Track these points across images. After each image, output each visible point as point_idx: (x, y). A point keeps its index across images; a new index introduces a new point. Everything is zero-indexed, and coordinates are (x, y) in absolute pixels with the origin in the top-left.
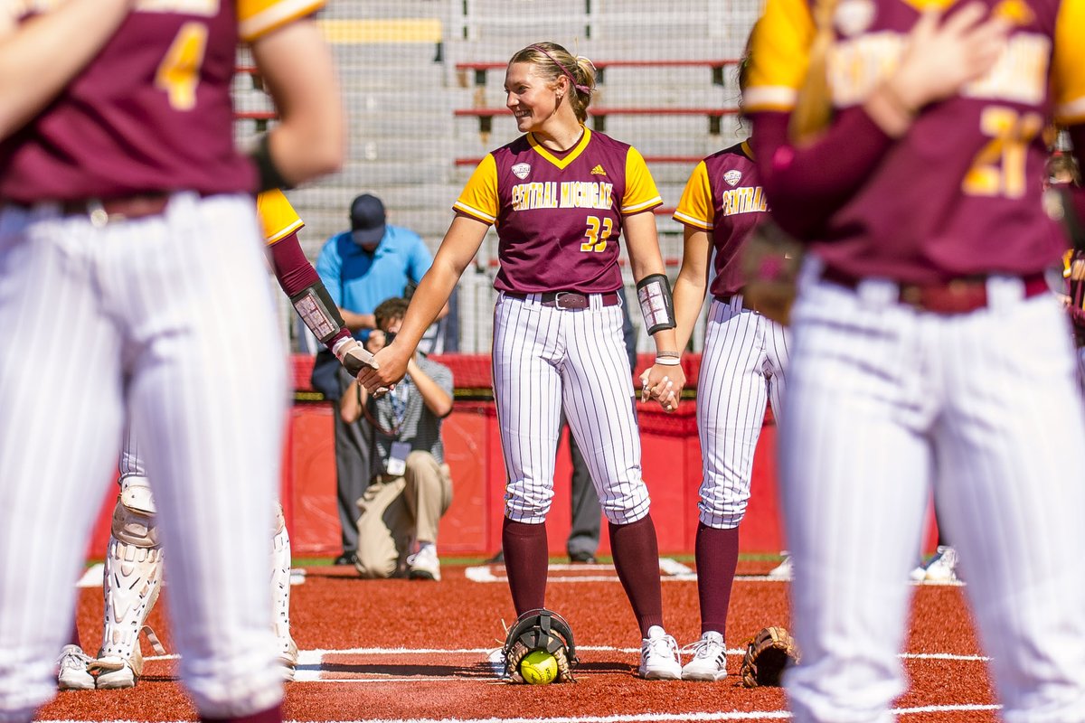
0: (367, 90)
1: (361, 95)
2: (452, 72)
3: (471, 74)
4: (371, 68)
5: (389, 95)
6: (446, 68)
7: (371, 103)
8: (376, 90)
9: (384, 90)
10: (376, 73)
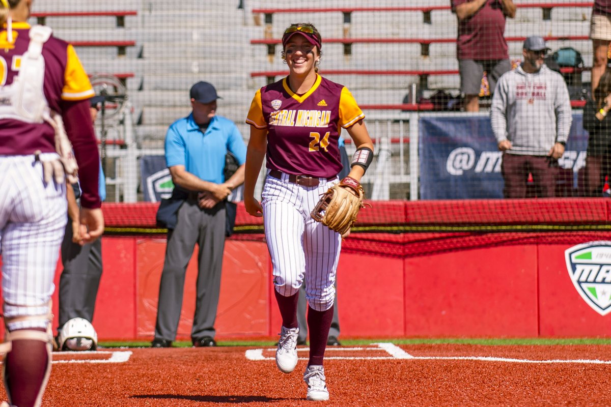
0: (192, 27)
1: (189, 30)
2: (250, 16)
3: (262, 17)
4: (195, 12)
5: (207, 31)
6: (245, 12)
7: (195, 36)
8: (198, 27)
9: (204, 28)
10: (198, 16)
